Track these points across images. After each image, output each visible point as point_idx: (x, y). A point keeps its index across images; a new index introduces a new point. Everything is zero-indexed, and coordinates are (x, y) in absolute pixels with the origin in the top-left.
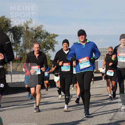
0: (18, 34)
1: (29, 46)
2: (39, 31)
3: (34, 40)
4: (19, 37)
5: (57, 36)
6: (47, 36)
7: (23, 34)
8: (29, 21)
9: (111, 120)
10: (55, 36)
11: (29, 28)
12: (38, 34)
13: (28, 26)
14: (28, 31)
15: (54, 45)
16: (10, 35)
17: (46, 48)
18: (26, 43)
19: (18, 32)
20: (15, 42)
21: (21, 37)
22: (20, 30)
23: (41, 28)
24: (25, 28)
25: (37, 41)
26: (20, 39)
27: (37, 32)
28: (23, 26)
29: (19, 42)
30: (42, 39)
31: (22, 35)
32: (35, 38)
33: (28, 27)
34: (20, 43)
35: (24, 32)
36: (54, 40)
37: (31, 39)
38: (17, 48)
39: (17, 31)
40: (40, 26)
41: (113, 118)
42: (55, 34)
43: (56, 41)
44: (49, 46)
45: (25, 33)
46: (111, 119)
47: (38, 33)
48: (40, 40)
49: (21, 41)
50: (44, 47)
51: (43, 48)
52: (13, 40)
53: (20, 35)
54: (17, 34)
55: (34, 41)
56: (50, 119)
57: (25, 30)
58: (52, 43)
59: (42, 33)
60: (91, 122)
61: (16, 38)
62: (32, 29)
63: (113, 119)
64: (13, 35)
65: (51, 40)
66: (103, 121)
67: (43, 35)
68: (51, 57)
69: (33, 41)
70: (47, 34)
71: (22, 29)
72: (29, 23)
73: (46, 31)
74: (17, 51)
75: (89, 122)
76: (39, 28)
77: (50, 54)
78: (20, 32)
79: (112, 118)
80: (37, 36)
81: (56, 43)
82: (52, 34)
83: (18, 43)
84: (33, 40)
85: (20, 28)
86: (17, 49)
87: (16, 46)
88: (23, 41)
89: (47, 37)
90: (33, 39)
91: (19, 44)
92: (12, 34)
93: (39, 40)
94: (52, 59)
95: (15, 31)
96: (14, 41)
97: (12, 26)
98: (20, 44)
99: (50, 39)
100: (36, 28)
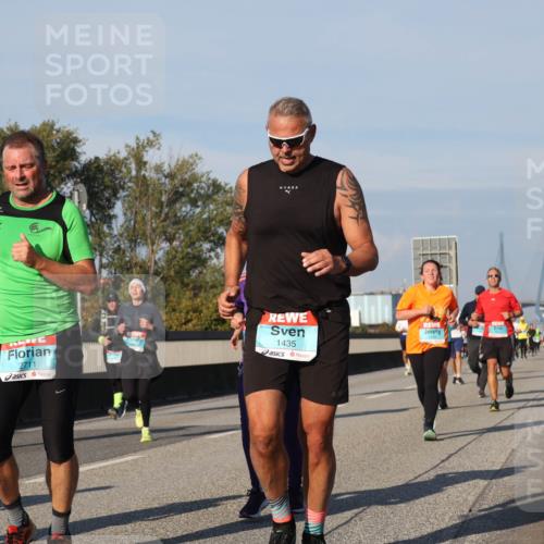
0: (106, 187)
1: (148, 232)
2: (186, 176)
3: (166, 210)
4: (108, 200)
6: (215, 197)
7: (123, 188)
8: (148, 139)
11: (147, 166)
12: (181, 189)
13: (145, 159)
14: (144, 176)
16: (76, 193)
17: (210, 241)
18: (135, 222)
19: (106, 179)
20: (93, 219)
21: (118, 199)
22: (112, 173)
23: (192, 165)
24: (133, 166)
25: (179, 214)
26: (111, 206)
27: (176, 181)
28: (126, 159)
29: (109, 219)
30: (198, 207)
31: (122, 194)
32: (172, 202)
33: (145, 163)
34: (114, 221)
35: (130, 181)
37: (154, 208)
38: (103, 243)
39: (103, 178)
40: (191, 157)
45: (130, 184)
47: (181, 186)
48: (189, 209)
49: (115, 216)
50: (207, 239)
51: (199, 240)
52: (88, 212)
53: (115, 194)
54: (102, 191)
55: (167, 214)
57: (134, 173)
59: (195, 185)
61: (99, 205)
62: (158, 169)
64: (88, 192)
67: (202, 192)
69: (163, 215)
70: (217, 187)
71: (121, 171)
72: (147, 149)
73: (212, 176)
74: (101, 255)
76: (184, 165)
78: (111, 181)
80: (177, 196)
83: (105, 223)
84: (161, 212)
85: (111, 165)
86: (100, 245)
87: (99, 235)
88: (125, 214)
89: (214, 200)
90: (162, 207)
91: (110, 227)
92: (82, 188)
93: (184, 209)
95: (95, 179)
96: (92, 214)
97: (84, 159)
98: (114, 226)
99: (228, 208)
100: (172, 166)
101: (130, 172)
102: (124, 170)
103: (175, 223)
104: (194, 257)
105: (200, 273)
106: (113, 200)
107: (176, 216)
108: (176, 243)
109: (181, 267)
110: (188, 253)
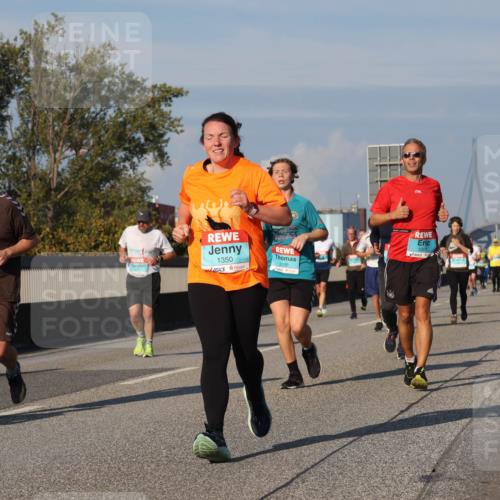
1: (50, 137)
5: (176, 96)
7: (18, 83)
9: (428, 482)
10: (168, 94)
15: (162, 135)
17: (125, 149)
18: (33, 127)
21: (12, 96)
22: (5, 64)
25: (86, 116)
26: (4, 106)
28: (22, 48)
29: (1, 121)
30: (110, 107)
31: (17, 90)
34: (7, 123)
35: (27, 75)
36: (163, 115)
41: (439, 470)
42: (168, 85)
43: (174, 115)
44: (143, 141)
45: (27, 79)
46: (428, 474)
48: (98, 110)
49: (9, 118)
50: (121, 146)
51: (112, 148)
53: (8, 91)
55: (72, 115)
56: (148, 476)
58: (153, 127)
60: (339, 490)
63: (438, 476)
65: (150, 112)
66: (393, 484)
68: (150, 188)
69: (68, 117)
71: (16, 63)
75: (326, 491)
77: (145, 176)
78: (4, 75)
79: (434, 471)
81: (174, 124)
82: (155, 87)
85: (4, 55)
88: (21, 115)
91: (3, 131)
93: (92, 109)
94: (154, 201)
98: (7, 129)
99: (148, 109)
101: (27, 64)
102: (20, 61)
103: (82, 126)
104: (105, 168)
105: (113, 187)
106: (6, 98)
107: (83, 118)
108: (83, 151)
109: (90, 180)
110: (99, 163)
